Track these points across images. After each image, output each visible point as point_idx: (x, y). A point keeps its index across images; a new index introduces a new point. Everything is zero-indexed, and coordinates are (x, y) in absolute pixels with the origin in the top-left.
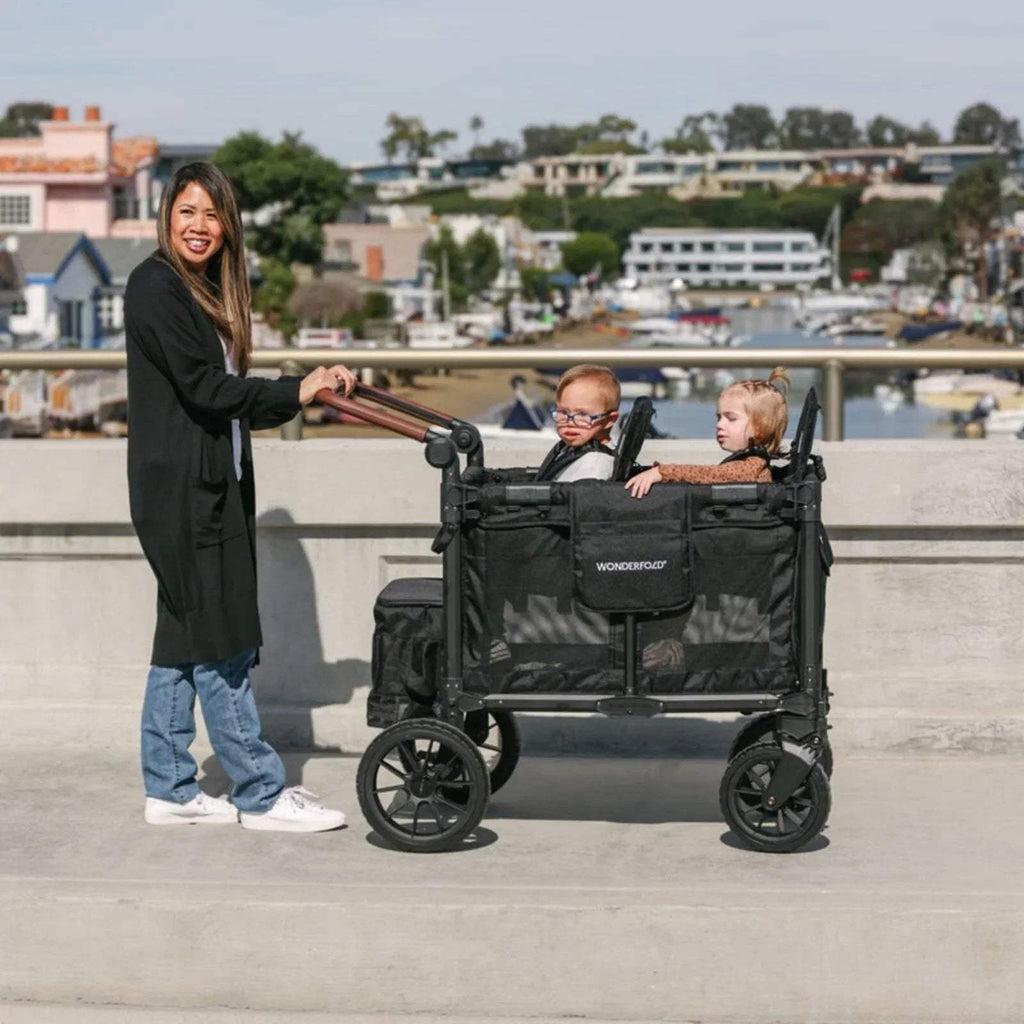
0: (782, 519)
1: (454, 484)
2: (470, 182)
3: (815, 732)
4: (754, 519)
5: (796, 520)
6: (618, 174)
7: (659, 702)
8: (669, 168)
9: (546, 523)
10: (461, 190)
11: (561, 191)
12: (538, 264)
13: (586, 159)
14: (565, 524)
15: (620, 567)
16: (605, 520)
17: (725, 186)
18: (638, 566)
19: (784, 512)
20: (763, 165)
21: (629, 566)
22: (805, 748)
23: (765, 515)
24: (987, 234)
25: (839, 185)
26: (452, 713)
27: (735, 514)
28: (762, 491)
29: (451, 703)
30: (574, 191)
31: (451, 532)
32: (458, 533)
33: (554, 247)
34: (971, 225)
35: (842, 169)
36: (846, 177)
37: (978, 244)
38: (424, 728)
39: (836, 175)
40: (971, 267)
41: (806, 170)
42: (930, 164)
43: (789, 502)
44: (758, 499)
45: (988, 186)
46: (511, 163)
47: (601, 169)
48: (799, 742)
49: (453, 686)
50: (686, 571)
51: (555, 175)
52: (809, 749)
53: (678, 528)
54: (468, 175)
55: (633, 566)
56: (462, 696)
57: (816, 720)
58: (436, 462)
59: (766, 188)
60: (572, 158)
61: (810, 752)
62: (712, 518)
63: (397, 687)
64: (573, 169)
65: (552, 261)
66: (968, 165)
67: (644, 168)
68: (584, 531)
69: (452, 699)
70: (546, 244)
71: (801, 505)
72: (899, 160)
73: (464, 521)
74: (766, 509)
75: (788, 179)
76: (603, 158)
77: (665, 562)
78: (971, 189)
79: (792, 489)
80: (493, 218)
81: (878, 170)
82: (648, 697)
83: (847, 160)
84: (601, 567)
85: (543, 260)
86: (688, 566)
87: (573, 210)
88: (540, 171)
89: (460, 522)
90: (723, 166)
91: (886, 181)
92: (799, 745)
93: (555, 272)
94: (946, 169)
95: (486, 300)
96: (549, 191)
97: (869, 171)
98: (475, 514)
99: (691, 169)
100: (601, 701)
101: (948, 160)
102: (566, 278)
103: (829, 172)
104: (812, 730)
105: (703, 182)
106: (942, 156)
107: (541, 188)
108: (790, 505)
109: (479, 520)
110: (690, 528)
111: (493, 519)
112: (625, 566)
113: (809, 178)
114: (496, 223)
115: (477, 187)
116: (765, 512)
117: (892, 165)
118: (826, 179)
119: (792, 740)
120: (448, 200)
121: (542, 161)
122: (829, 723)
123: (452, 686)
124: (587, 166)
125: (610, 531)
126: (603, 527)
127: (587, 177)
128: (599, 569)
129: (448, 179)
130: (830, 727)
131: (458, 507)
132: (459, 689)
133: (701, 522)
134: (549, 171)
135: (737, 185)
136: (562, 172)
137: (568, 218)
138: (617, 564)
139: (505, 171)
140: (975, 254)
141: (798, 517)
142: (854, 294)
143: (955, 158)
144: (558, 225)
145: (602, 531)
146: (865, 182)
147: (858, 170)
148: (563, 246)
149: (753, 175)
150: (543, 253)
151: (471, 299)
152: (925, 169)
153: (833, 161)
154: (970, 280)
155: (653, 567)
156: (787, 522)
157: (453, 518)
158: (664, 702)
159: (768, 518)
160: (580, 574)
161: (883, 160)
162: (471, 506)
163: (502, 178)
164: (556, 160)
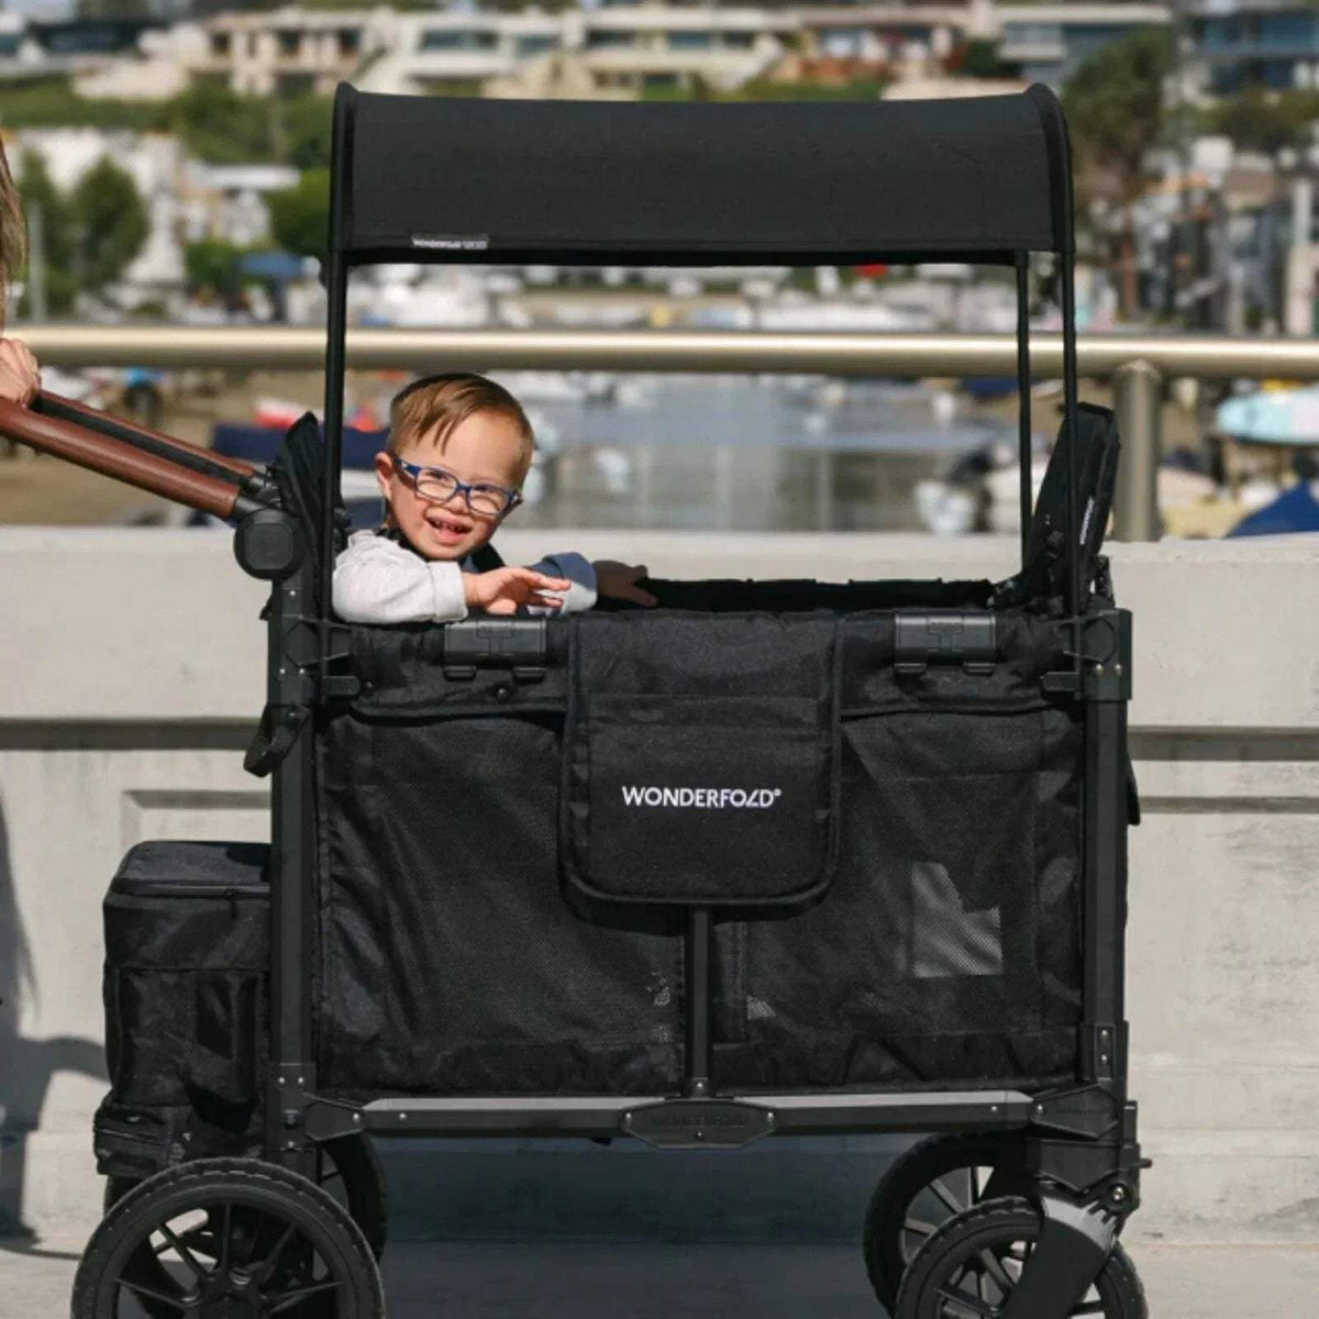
0: (1045, 695)
1: (301, 617)
2: (77, 62)
3: (1115, 1175)
4: (989, 693)
5: (1078, 696)
6: (381, 52)
7: (765, 1110)
8: (487, 40)
9: (508, 708)
10: (59, 81)
11: (264, 85)
12: (219, 231)
13: (316, 19)
14: (559, 707)
15: (674, 798)
16: (644, 690)
17: (601, 78)
18: (715, 798)
19: (1054, 681)
20: (679, 38)
21: (696, 797)
22: (1093, 1211)
23: (1014, 687)
24: (1139, 182)
25: (833, 81)
26: (291, 1144)
27: (946, 682)
28: (1008, 632)
29: (291, 1121)
30: (293, 85)
31: (293, 726)
32: (308, 729)
33: (249, 200)
34: (1102, 161)
35: (839, 48)
36: (850, 65)
37: (1119, 202)
38: (233, 1179)
39: (829, 60)
40: (1104, 250)
41: (767, 49)
42: (1019, 40)
43: (1067, 656)
44: (998, 650)
45: (1139, 87)
46: (162, 24)
47: (348, 40)
48: (1078, 1199)
49: (293, 1079)
50: (821, 815)
51: (252, 50)
52: (1102, 1213)
53: (810, 717)
54: (71, 50)
55: (704, 800)
56: (314, 1103)
57: (1117, 1148)
58: (258, 565)
59: (685, 84)
60: (290, 18)
61: (1105, 1220)
62: (894, 692)
63: (167, 1085)
64: (290, 40)
65: (247, 228)
66: (1097, 45)
67: (433, 41)
68: (595, 712)
69: (291, 1113)
70: (232, 193)
71: (1089, 664)
72: (956, 32)
73: (323, 700)
74: (1015, 673)
75: (730, 69)
76: (350, 19)
77: (778, 792)
78: (1108, 91)
79: (1071, 627)
80: (126, 136)
81: (915, 52)
82: (738, 1099)
83: (852, 30)
84: (633, 796)
85: (231, 224)
86: (828, 806)
87: (290, 124)
88: (221, 43)
89: (313, 704)
90: (597, 38)
91: (929, 73)
92: (1080, 1205)
93: (256, 251)
94: (1054, 50)
95: (111, 304)
96: (239, 85)
97: (895, 54)
98: (348, 684)
99: (532, 45)
100: (634, 1110)
101: (1056, 34)
102: (278, 262)
103: (812, 52)
104: (1109, 1172)
105: (557, 73)
106: (1045, 26)
107: (222, 79)
108: (1068, 663)
109: (355, 698)
110: (836, 717)
111: (395, 695)
112: (687, 797)
113: (772, 67)
114: (132, 148)
115: (91, 73)
116: (1015, 679)
117: (942, 42)
118: (808, 68)
119: (1063, 1193)
120: (30, 101)
121: (227, 22)
122: (1144, 1154)
123: (291, 1081)
124: (319, 35)
125: (657, 715)
126: (644, 706)
127: (319, 57)
128: (628, 801)
129: (31, 57)
130: (1148, 1164)
131: (308, 667)
132: (306, 1087)
133: (867, 701)
134: (239, 44)
135: (624, 79)
136: (268, 47)
137: (282, 140)
138: (667, 792)
139: (150, 41)
140: (1116, 223)
141: (1082, 690)
142: (863, 303)
143: (1071, 31)
144: (259, 153)
145: (640, 715)
146: (886, 76)
147: (873, 51)
148: (270, 198)
149: (660, 58)
150: (225, 210)
151: (83, 302)
152: (1010, 52)
153: (823, 32)
154: (1102, 276)
155: (750, 803)
156: (1060, 701)
157: (295, 695)
158: (775, 1111)
159: (1018, 693)
160: (581, 811)
161: (922, 33)
162: (339, 667)
163: (142, 57)
164: (255, 21)
